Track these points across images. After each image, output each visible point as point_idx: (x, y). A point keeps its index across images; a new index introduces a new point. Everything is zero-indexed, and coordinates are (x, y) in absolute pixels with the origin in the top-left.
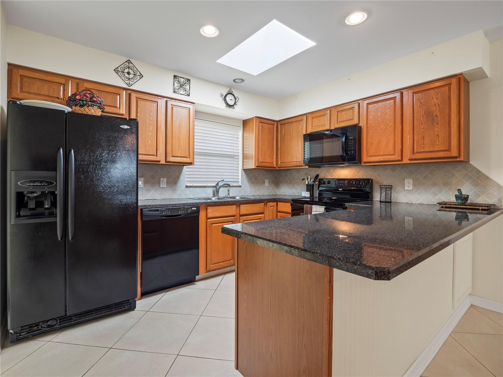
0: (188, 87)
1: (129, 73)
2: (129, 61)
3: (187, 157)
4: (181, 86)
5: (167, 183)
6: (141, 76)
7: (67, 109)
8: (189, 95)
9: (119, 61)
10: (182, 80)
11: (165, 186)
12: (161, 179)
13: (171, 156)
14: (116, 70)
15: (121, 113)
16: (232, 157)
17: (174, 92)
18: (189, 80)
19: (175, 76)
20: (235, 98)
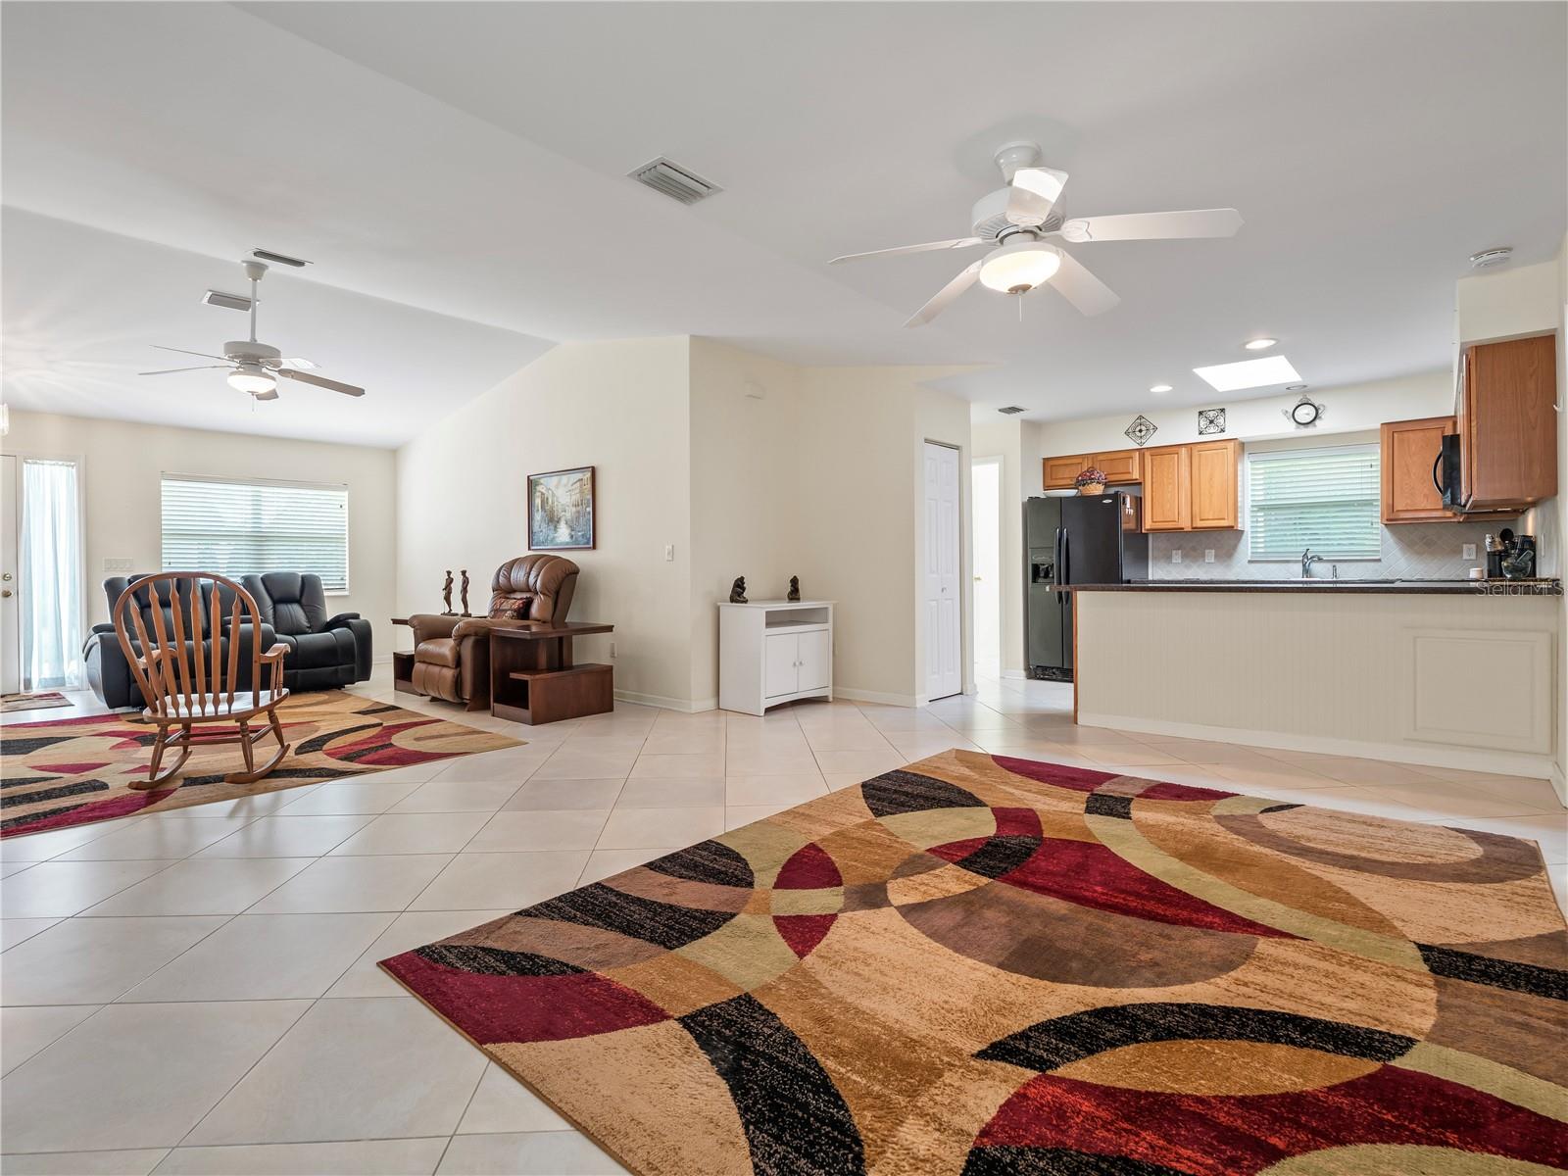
0: (1221, 420)
1: (1140, 431)
2: (1141, 417)
3: (1224, 519)
4: (1211, 422)
5: (1216, 556)
6: (1155, 429)
7: (1072, 493)
8: (1223, 431)
9: (1128, 422)
10: (1211, 414)
11: (1213, 561)
12: (1207, 551)
13: (1198, 519)
14: (1127, 433)
15: (1134, 477)
16: (1368, 503)
17: (1201, 433)
18: (1223, 410)
19: (1201, 413)
20: (1317, 410)
